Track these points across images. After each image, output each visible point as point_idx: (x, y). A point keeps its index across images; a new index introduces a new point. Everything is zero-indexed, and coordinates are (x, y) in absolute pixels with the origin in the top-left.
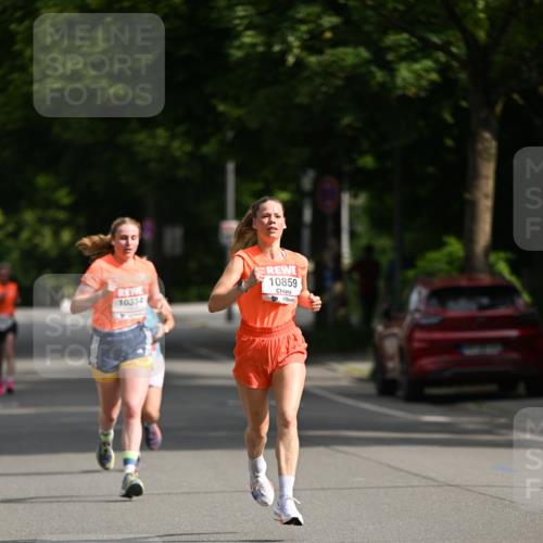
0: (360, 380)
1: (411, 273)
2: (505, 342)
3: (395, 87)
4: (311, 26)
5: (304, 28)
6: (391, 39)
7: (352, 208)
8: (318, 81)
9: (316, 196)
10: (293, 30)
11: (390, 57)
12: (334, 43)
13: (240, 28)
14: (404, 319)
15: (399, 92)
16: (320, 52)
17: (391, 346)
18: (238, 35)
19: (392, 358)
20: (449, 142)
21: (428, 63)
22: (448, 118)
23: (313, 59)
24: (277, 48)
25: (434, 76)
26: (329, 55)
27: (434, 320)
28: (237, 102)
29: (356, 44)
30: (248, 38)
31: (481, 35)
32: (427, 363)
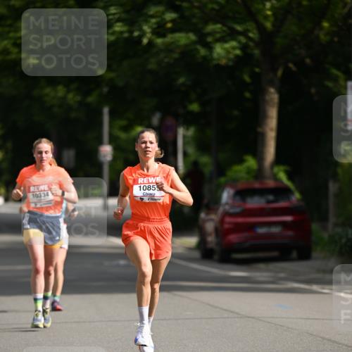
0: (190, 249)
1: (223, 180)
2: (284, 224)
3: (212, 59)
4: (158, 19)
5: (154, 20)
6: (211, 28)
7: (184, 137)
8: (162, 55)
10: (146, 21)
11: (210, 39)
12: (173, 31)
13: (113, 21)
14: (217, 209)
15: (215, 62)
16: (164, 36)
17: (210, 227)
18: (112, 26)
19: (210, 235)
20: (247, 95)
21: (234, 43)
22: (247, 79)
23: (159, 41)
24: (136, 34)
25: (238, 52)
26: (170, 38)
27: (238, 210)
29: (187, 31)
30: (118, 27)
31: (268, 25)
32: (234, 238)
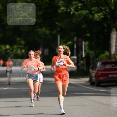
0: (87, 82)
1: (97, 59)
3: (94, 19)
4: (76, 6)
5: (74, 6)
6: (93, 8)
7: (85, 45)
8: (78, 18)
9: (77, 42)
10: (72, 6)
11: (93, 12)
12: (81, 9)
13: (61, 6)
14: (96, 69)
15: (95, 20)
16: (78, 11)
17: (93, 75)
18: (60, 8)
19: (93, 77)
20: (106, 31)
21: (101, 14)
22: (106, 25)
23: (76, 13)
24: (69, 10)
25: (103, 16)
26: (80, 12)
27: (102, 69)
28: (60, 22)
29: (86, 10)
30: (62, 8)
31: (113, 8)
32: (101, 78)
